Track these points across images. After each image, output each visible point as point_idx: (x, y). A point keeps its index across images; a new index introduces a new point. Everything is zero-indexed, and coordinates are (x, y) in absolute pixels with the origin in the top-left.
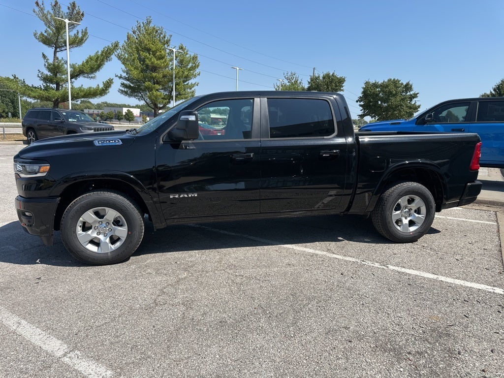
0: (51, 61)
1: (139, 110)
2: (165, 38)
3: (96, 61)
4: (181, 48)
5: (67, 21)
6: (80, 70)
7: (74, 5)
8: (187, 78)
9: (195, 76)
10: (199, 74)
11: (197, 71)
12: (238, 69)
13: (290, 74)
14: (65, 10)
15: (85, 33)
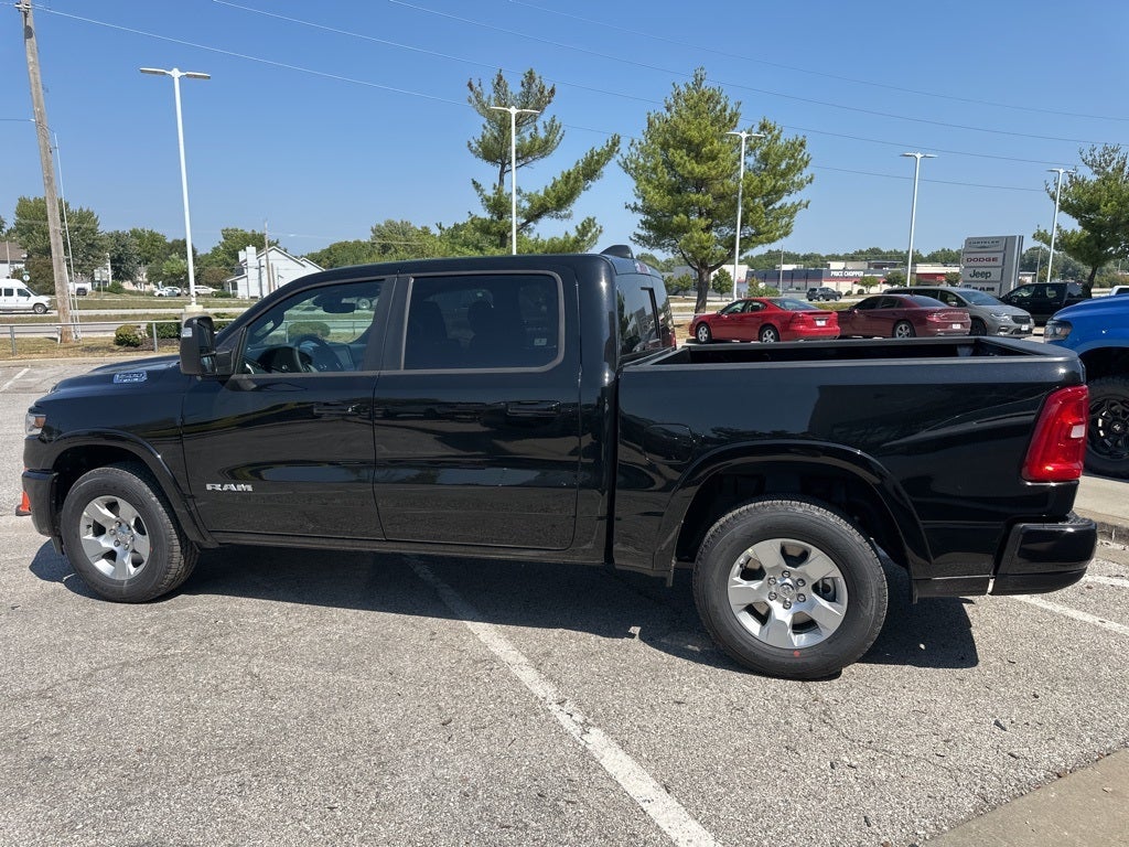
0: (490, 192)
1: (746, 267)
2: (725, 110)
3: (566, 184)
4: (763, 127)
5: (513, 111)
6: (541, 206)
7: (530, 76)
8: (777, 192)
9: (800, 186)
10: (811, 181)
11: (806, 173)
12: (919, 156)
13: (1100, 150)
14: (515, 88)
15: (552, 129)
